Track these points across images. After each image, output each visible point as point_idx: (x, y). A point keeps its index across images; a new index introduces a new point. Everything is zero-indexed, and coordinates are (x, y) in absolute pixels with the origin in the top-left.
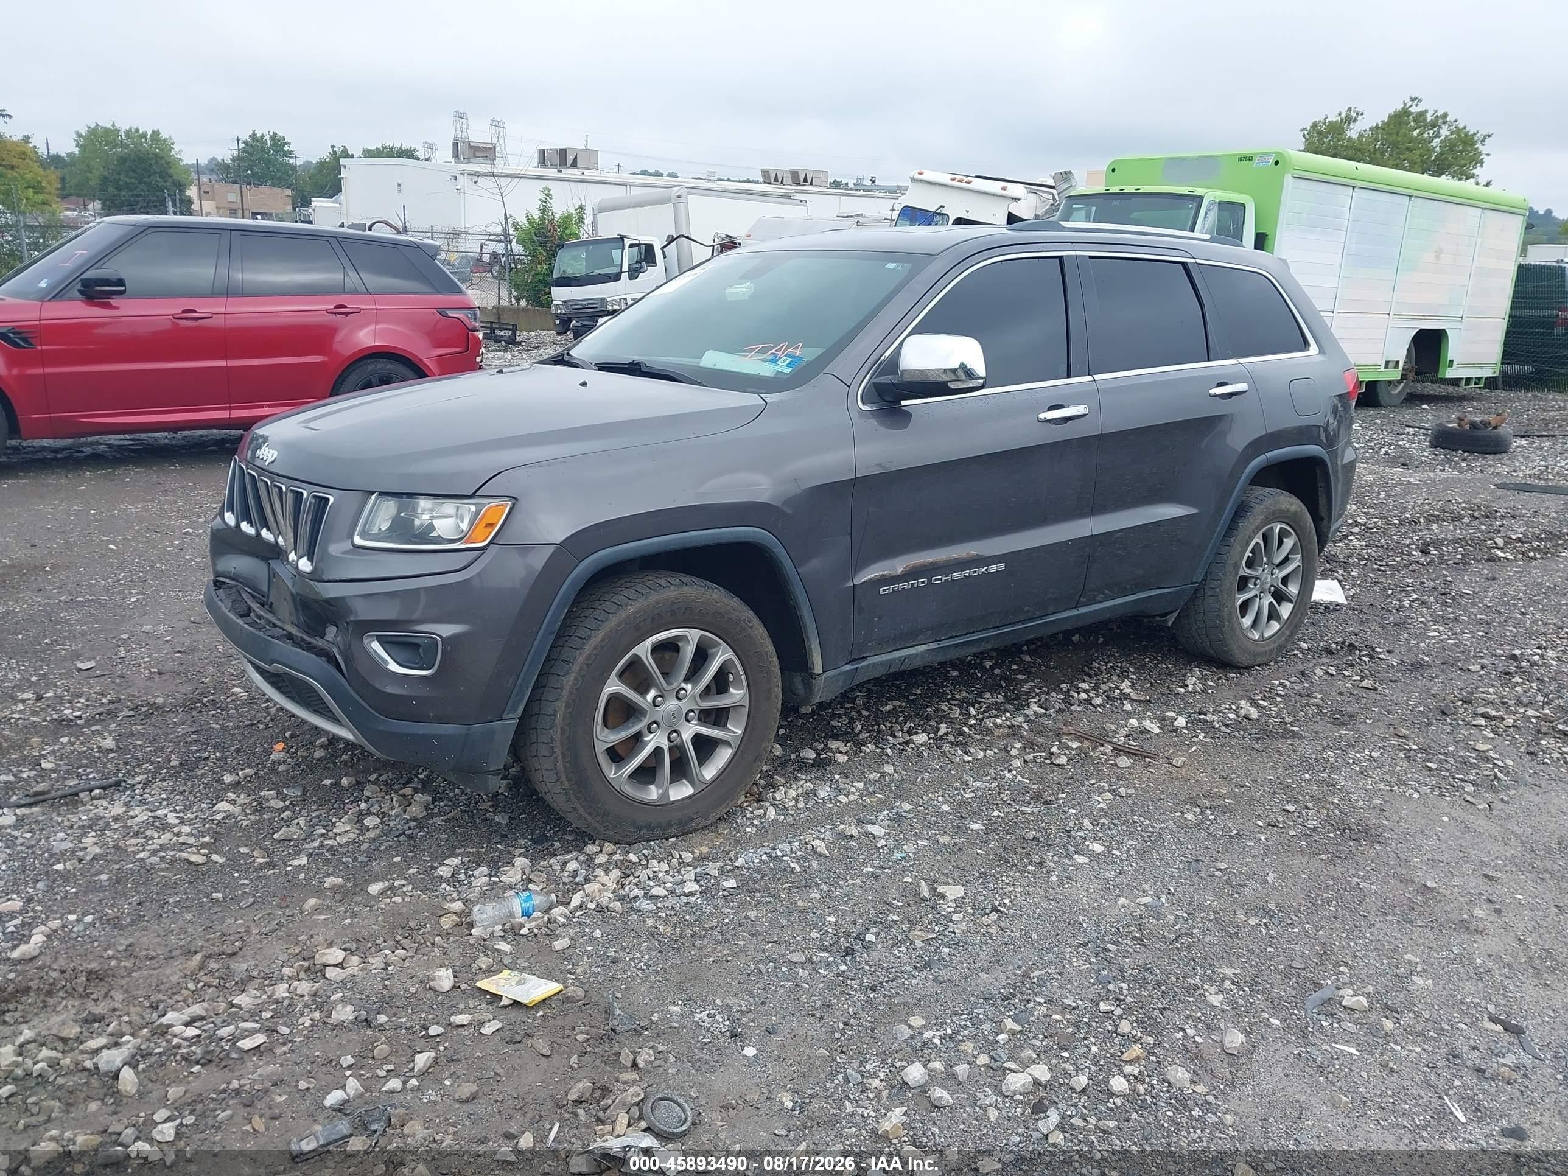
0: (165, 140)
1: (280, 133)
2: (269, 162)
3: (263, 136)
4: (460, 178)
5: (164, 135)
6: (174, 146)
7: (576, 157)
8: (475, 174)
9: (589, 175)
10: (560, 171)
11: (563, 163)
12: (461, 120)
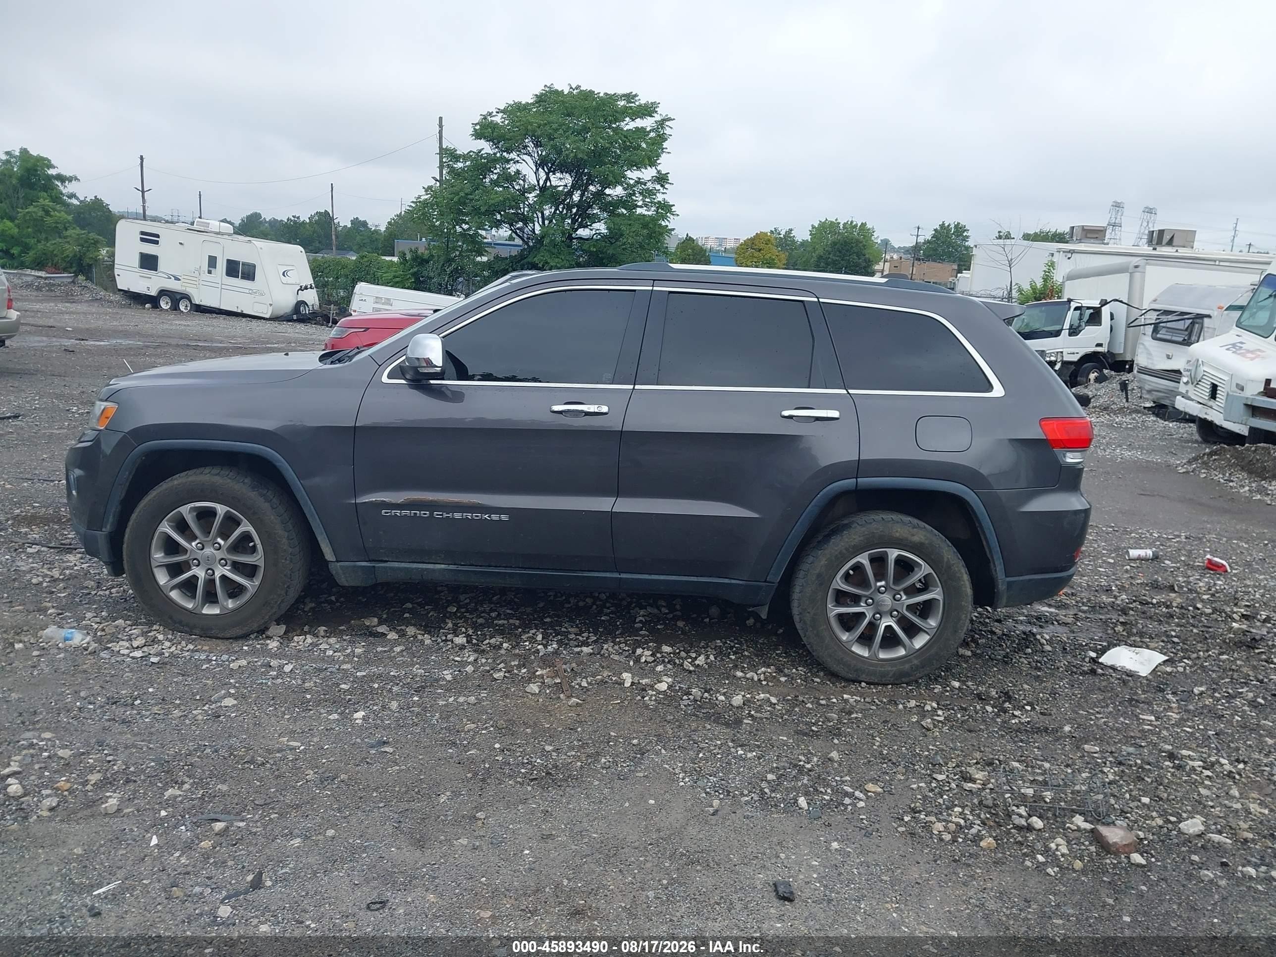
0: (869, 229)
1: (962, 223)
2: (950, 245)
3: (949, 225)
4: (1056, 254)
5: (869, 226)
6: (874, 234)
7: (1173, 237)
8: (1069, 252)
9: (1183, 252)
10: (1155, 249)
11: (1159, 243)
12: (1117, 209)
